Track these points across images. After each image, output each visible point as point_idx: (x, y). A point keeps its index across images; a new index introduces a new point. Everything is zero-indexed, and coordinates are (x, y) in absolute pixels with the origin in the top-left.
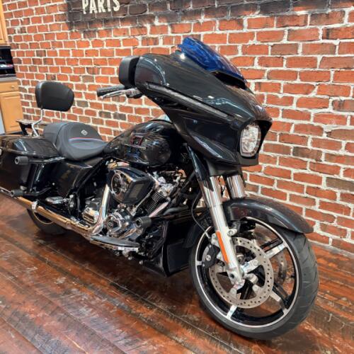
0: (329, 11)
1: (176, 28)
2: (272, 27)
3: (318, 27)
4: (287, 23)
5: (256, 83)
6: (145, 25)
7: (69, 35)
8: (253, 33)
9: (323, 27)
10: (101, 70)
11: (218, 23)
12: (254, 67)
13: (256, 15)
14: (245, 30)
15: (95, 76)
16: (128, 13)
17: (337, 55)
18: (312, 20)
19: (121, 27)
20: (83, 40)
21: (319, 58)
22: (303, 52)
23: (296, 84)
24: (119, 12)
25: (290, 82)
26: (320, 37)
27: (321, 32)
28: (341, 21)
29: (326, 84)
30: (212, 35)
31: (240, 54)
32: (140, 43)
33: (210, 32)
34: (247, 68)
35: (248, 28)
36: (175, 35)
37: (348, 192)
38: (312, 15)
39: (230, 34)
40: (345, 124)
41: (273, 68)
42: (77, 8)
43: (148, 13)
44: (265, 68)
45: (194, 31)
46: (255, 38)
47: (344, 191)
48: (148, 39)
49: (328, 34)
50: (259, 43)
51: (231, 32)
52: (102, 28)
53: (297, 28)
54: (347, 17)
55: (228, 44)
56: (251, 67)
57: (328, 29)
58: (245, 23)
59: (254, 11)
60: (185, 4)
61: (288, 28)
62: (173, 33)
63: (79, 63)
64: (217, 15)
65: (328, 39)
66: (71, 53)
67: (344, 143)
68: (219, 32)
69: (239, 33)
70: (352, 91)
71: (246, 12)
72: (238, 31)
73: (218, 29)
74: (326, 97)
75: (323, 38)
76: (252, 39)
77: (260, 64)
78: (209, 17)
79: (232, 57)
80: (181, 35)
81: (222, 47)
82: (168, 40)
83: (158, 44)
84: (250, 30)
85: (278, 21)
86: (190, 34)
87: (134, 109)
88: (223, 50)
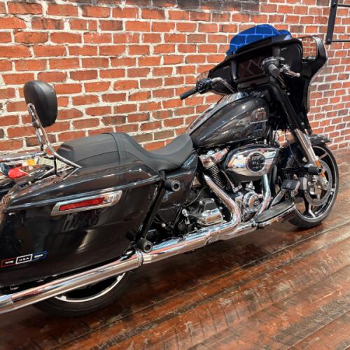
0: (222, 12)
1: (89, 10)
2: (188, 19)
3: (217, 23)
4: (198, 18)
5: (177, 68)
6: (38, 2)
8: (173, 24)
9: (219, 23)
11: (140, 11)
12: (175, 54)
13: (175, 8)
14: (167, 21)
18: (213, 17)
21: (218, 45)
22: (209, 41)
25: (201, 64)
26: (218, 30)
27: (218, 27)
28: (229, 21)
30: (135, 22)
31: (163, 42)
32: (29, 25)
33: (132, 20)
34: (169, 54)
35: (170, 19)
36: (89, 19)
38: (213, 14)
39: (153, 23)
41: (190, 54)
44: (183, 54)
45: (113, 16)
46: (175, 28)
48: (44, 21)
49: (222, 29)
50: (178, 33)
51: (154, 21)
53: (204, 23)
54: (231, 17)
55: (151, 32)
56: (172, 54)
57: (222, 25)
58: (166, 14)
59: (173, 4)
61: (199, 22)
62: (83, 16)
64: (139, 3)
65: (222, 31)
68: (141, 20)
69: (162, 23)
71: (167, 4)
72: (161, 21)
73: (140, 17)
75: (220, 31)
76: (173, 29)
77: (179, 50)
78: (131, 4)
79: (156, 44)
80: (97, 19)
81: (145, 35)
82: (77, 24)
83: (63, 28)
84: (171, 21)
85: (191, 15)
86: (109, 19)
87: (20, 118)
88: (147, 38)
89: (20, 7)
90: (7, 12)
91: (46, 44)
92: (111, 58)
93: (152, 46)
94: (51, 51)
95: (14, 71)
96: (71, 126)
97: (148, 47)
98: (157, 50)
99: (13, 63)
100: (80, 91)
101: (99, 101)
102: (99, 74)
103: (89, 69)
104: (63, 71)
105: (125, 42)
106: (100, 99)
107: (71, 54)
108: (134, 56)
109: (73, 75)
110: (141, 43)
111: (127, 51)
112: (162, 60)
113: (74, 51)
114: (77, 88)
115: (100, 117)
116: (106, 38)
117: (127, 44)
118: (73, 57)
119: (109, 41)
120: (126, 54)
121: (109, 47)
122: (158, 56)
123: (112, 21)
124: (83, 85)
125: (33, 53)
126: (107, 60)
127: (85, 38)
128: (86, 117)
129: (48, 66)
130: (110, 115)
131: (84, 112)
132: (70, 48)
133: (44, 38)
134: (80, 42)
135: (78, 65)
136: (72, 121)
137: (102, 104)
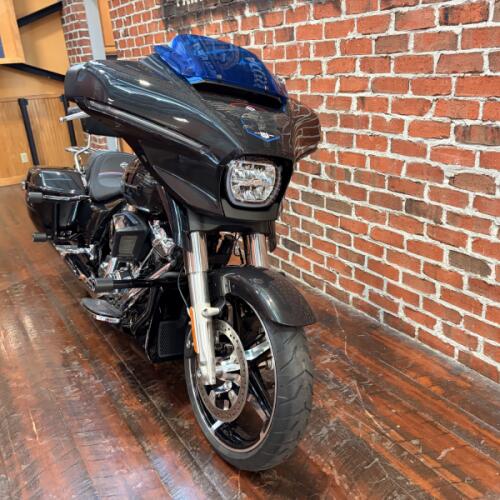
1: (267, 18)
2: (375, 9)
3: (433, 6)
4: (393, 2)
5: (358, 99)
6: (236, 18)
7: (165, 36)
8: (353, 21)
9: (440, 5)
11: (312, 8)
12: (355, 74)
14: (343, 17)
16: (219, 1)
17: (460, 51)
19: (213, 21)
21: (436, 55)
22: (416, 48)
23: (407, 100)
26: (437, 21)
27: (437, 14)
29: (446, 98)
30: (306, 26)
31: (338, 55)
33: (303, 23)
34: (347, 75)
35: (347, 13)
36: (267, 29)
37: (479, 276)
39: (327, 24)
40: (472, 165)
41: (378, 75)
44: (369, 75)
45: (286, 22)
46: (356, 28)
47: (473, 275)
48: (240, 37)
49: (446, 17)
50: (360, 36)
51: (327, 20)
52: (195, 25)
53: (405, 10)
55: (324, 39)
56: (351, 74)
57: (447, 9)
58: (343, 5)
61: (394, 10)
62: (263, 27)
65: (446, 24)
67: (472, 196)
68: (314, 22)
69: (336, 22)
70: (481, 109)
72: (335, 19)
73: (312, 18)
74: (447, 120)
75: (441, 24)
76: (352, 31)
77: (363, 68)
78: (303, 1)
79: (329, 59)
80: (273, 29)
81: (317, 44)
83: (250, 43)
84: (348, 17)
86: (282, 27)
89: (227, 25)
90: (221, 32)
93: (324, 60)
97: (320, 64)
98: (333, 67)
105: (296, 57)
108: (306, 77)
110: (313, 58)
111: (299, 69)
112: (338, 85)
116: (280, 53)
117: (298, 60)
119: (283, 56)
120: (298, 73)
121: (282, 63)
122: (333, 77)
123: (285, 29)
127: (264, 54)
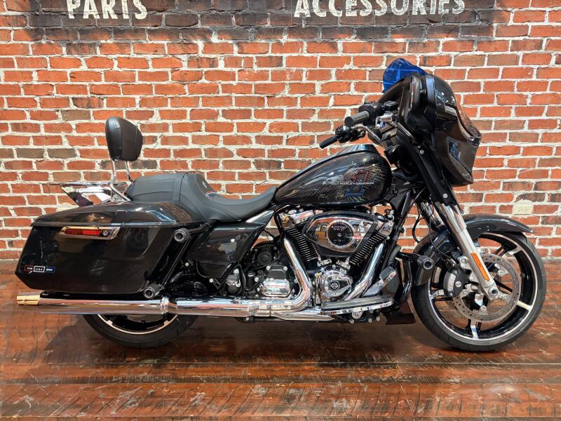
0: (426, 40)
1: (245, 47)
2: (370, 52)
3: (416, 55)
4: (385, 49)
5: (352, 110)
6: (195, 42)
7: (30, 48)
8: (349, 58)
9: (420, 55)
10: (105, 101)
11: (305, 44)
12: (350, 93)
13: (352, 39)
14: (340, 54)
15: (91, 110)
16: (163, 23)
18: (410, 48)
20: (66, 56)
24: (145, 21)
26: (418, 63)
27: (419, 59)
28: (436, 50)
30: (298, 57)
31: (334, 79)
32: (185, 64)
33: (295, 55)
34: (342, 94)
35: (344, 52)
36: (245, 55)
38: (410, 43)
39: (321, 57)
41: (371, 94)
42: (54, 9)
43: (199, 26)
44: (363, 94)
45: (272, 52)
46: (352, 63)
48: (199, 60)
49: (425, 62)
50: (356, 68)
51: (323, 55)
52: (110, 42)
53: (394, 55)
54: (441, 47)
55: (318, 68)
56: (347, 93)
57: (425, 57)
58: (340, 46)
59: (350, 35)
60: (260, 20)
61: (386, 54)
62: (239, 53)
63: (55, 91)
64: (305, 36)
65: (425, 65)
66: (35, 75)
68: (307, 55)
69: (333, 57)
71: (341, 36)
72: (332, 55)
73: (305, 52)
75: (421, 65)
76: (348, 64)
77: (357, 89)
78: (294, 38)
79: (323, 82)
80: (254, 56)
81: (310, 71)
82: (232, 62)
83: (217, 66)
84: (345, 55)
85: (376, 46)
86: (267, 55)
87: (172, 151)
88: (312, 75)
89: (178, 47)
90: (167, 52)
91: (200, 81)
92: (268, 97)
93: (318, 85)
94: (204, 89)
95: (169, 107)
96: (221, 165)
97: (314, 85)
98: (325, 89)
99: (169, 100)
100: (232, 130)
101: (251, 143)
102: (253, 114)
103: (243, 108)
104: (215, 109)
105: (284, 80)
106: (253, 140)
107: (223, 92)
108: (296, 95)
109: (225, 114)
110: (305, 80)
111: (287, 89)
112: (332, 101)
113: (226, 88)
114: (229, 127)
115: (252, 160)
116: (263, 76)
117: (286, 82)
118: (226, 94)
119: (266, 78)
120: (286, 93)
121: (266, 84)
122: (327, 95)
123: (271, 57)
124: (235, 125)
125: (187, 91)
126: (263, 99)
127: (239, 76)
128: (236, 158)
129: (201, 103)
130: (263, 159)
131: (235, 153)
132: (223, 86)
133: (198, 76)
134: (234, 80)
135: (231, 102)
136: (222, 160)
137: (255, 146)
